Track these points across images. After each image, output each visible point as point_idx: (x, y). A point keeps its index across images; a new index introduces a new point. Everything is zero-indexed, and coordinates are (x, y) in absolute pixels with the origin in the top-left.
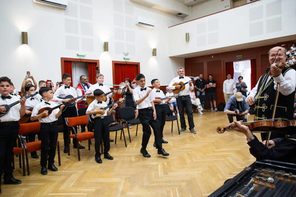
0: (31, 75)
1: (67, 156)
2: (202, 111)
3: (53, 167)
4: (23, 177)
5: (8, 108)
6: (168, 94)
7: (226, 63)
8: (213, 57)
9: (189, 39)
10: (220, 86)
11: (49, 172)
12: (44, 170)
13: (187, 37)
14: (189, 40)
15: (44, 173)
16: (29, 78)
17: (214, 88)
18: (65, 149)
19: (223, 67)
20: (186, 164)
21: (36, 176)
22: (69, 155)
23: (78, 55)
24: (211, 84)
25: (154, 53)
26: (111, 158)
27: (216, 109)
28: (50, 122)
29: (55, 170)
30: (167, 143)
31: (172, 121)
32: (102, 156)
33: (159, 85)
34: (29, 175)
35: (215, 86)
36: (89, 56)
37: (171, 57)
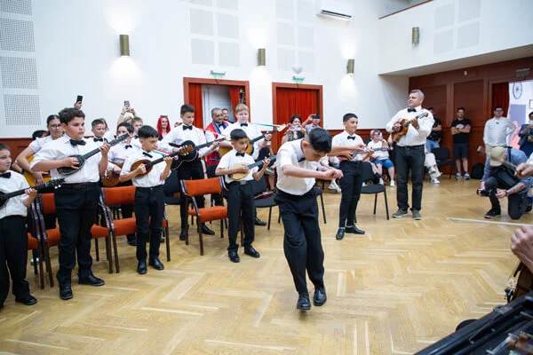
0: (131, 107)
1: (185, 245)
2: (438, 178)
3: (157, 263)
4: (109, 275)
5: (82, 160)
6: (372, 145)
7: (494, 85)
8: (466, 73)
9: (418, 39)
10: (478, 132)
11: (151, 271)
12: (142, 266)
13: (416, 36)
14: (418, 42)
15: (141, 271)
16: (128, 111)
17: (466, 134)
18: (182, 233)
19: (487, 93)
20: (392, 277)
21: (128, 275)
22: (187, 243)
23: (212, 73)
24: (460, 126)
25: (350, 67)
26: (255, 255)
27: (467, 175)
28: (149, 186)
29: (159, 267)
30: (363, 233)
31: (376, 193)
32: (241, 250)
33: (356, 127)
34: (118, 272)
35: (468, 131)
36: (232, 75)
37: (381, 76)
